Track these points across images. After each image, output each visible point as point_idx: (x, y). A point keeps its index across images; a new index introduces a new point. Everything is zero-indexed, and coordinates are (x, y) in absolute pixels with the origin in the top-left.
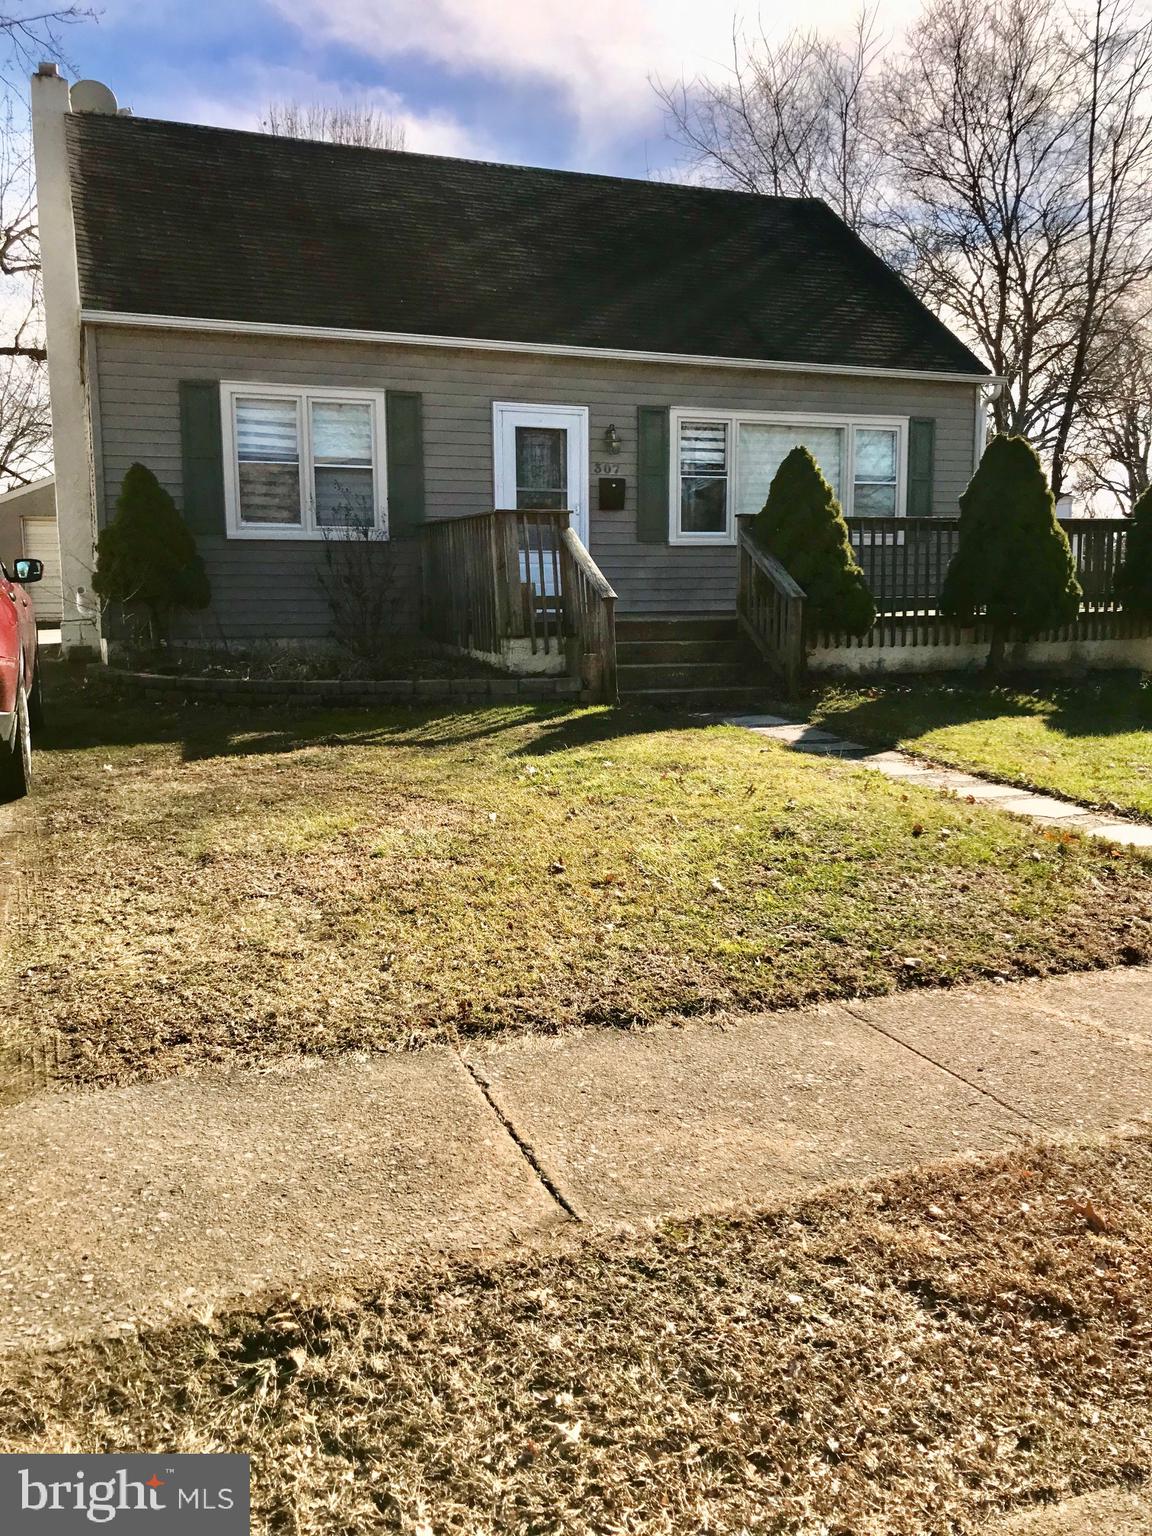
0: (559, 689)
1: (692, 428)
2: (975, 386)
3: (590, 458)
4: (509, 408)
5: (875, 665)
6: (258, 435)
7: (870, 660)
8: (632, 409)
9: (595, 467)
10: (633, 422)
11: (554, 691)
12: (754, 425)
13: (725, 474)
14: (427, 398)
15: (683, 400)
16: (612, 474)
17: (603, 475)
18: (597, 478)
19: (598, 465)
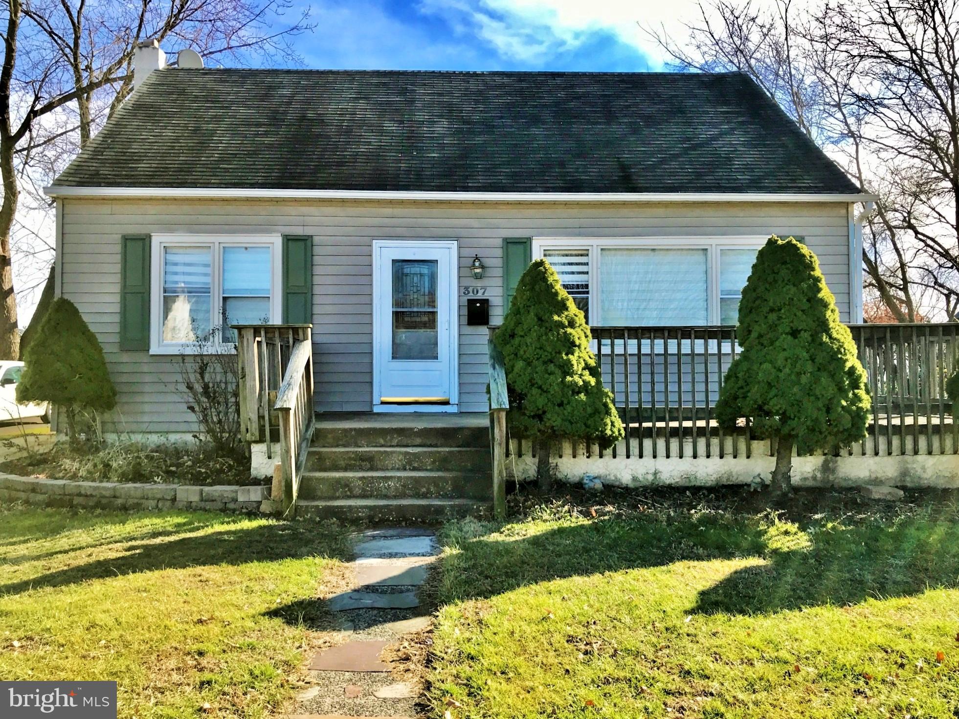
0: (241, 499)
1: (559, 255)
2: (847, 205)
3: (459, 282)
4: (387, 245)
5: (650, 478)
6: (184, 273)
7: (644, 471)
8: (499, 242)
9: (464, 290)
10: (499, 252)
11: (235, 500)
12: (616, 249)
13: (588, 293)
14: (316, 240)
15: (544, 232)
16: (480, 296)
17: (471, 296)
18: (465, 299)
19: (467, 288)
